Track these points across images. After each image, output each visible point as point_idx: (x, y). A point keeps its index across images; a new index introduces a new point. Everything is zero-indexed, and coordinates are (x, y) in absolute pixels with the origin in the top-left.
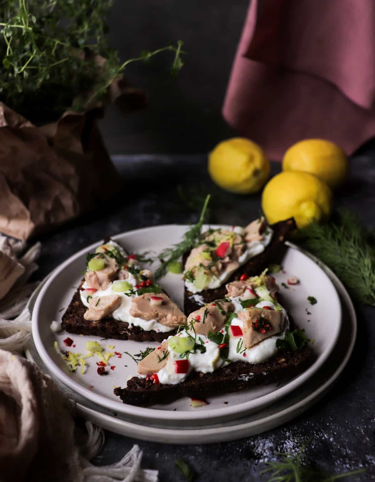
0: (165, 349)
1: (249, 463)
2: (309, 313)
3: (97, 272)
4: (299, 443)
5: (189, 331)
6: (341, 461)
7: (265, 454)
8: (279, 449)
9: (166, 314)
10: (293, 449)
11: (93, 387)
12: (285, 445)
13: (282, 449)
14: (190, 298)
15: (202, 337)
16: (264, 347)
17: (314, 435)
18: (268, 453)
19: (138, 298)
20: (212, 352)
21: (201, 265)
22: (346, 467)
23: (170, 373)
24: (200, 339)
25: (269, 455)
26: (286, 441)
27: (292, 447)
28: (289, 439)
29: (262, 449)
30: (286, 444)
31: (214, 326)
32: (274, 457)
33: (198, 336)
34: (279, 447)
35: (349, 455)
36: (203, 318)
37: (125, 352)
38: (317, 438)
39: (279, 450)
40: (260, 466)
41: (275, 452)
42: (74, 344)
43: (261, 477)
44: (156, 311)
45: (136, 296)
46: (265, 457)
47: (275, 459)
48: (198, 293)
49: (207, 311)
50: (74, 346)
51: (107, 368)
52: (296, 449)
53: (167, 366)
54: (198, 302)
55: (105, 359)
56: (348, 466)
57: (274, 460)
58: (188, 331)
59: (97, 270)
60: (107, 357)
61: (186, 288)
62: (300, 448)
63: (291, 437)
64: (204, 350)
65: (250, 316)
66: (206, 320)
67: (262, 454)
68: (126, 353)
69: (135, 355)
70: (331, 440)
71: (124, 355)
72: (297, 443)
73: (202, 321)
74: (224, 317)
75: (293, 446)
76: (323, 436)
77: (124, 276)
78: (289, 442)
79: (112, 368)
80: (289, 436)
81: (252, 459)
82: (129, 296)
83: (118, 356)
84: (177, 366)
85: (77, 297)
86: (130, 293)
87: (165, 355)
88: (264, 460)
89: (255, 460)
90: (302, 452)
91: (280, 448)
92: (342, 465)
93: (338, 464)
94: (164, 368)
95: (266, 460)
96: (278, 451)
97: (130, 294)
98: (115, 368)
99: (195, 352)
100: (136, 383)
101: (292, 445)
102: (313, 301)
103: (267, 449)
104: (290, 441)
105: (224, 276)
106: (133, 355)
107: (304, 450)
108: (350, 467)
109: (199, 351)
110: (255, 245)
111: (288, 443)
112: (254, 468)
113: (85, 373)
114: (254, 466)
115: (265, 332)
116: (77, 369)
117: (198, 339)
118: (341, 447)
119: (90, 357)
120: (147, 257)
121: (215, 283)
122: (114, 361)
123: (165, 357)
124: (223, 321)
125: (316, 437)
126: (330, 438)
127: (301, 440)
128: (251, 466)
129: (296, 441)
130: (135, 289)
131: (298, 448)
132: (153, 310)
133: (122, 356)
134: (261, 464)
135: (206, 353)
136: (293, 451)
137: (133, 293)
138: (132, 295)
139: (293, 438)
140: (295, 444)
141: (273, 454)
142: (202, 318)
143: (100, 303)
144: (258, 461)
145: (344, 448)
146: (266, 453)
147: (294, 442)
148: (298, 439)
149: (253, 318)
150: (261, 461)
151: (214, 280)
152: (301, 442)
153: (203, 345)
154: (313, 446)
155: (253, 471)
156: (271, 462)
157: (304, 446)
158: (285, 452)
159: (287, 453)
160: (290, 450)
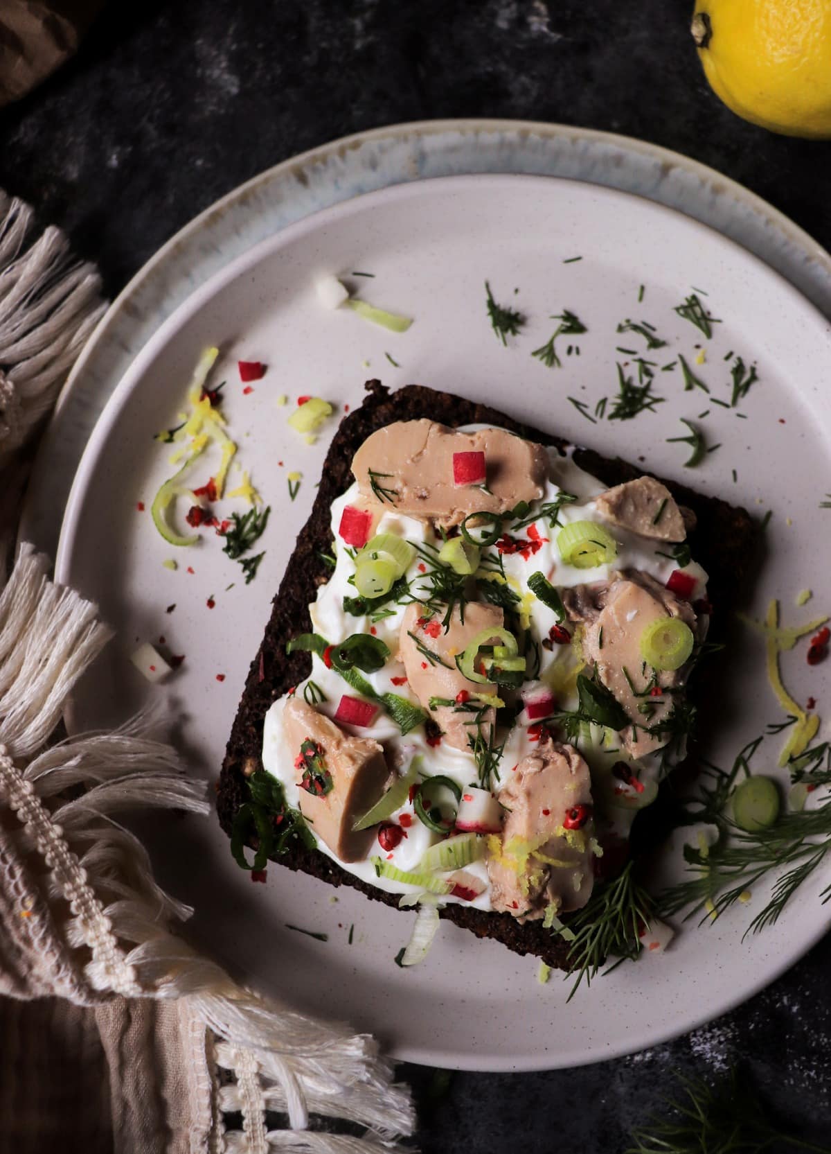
6: (801, 1063)
10: (710, 1031)
22: (809, 1075)
32: (666, 1050)
35: (823, 1047)
38: (764, 1005)
40: (633, 1069)
43: (632, 1094)
46: (647, 1048)
47: (667, 1054)
56: (812, 1074)
62: (724, 1028)
70: (795, 1009)
76: (780, 1000)
88: (644, 1056)
90: (727, 1039)
92: (801, 1071)
93: (794, 1068)
95: (648, 1055)
107: (730, 1035)
108: (815, 1077)
112: (621, 1074)
114: (622, 1070)
118: (809, 1030)
126: (793, 1005)
128: (615, 1070)
134: (637, 1064)
136: (708, 1035)
144: (631, 1059)
145: (818, 1032)
150: (637, 1058)
154: (753, 1025)
155: (618, 1081)
156: (657, 1062)
157: (732, 1025)
158: (691, 1037)
159: (694, 1039)
160: (701, 1033)
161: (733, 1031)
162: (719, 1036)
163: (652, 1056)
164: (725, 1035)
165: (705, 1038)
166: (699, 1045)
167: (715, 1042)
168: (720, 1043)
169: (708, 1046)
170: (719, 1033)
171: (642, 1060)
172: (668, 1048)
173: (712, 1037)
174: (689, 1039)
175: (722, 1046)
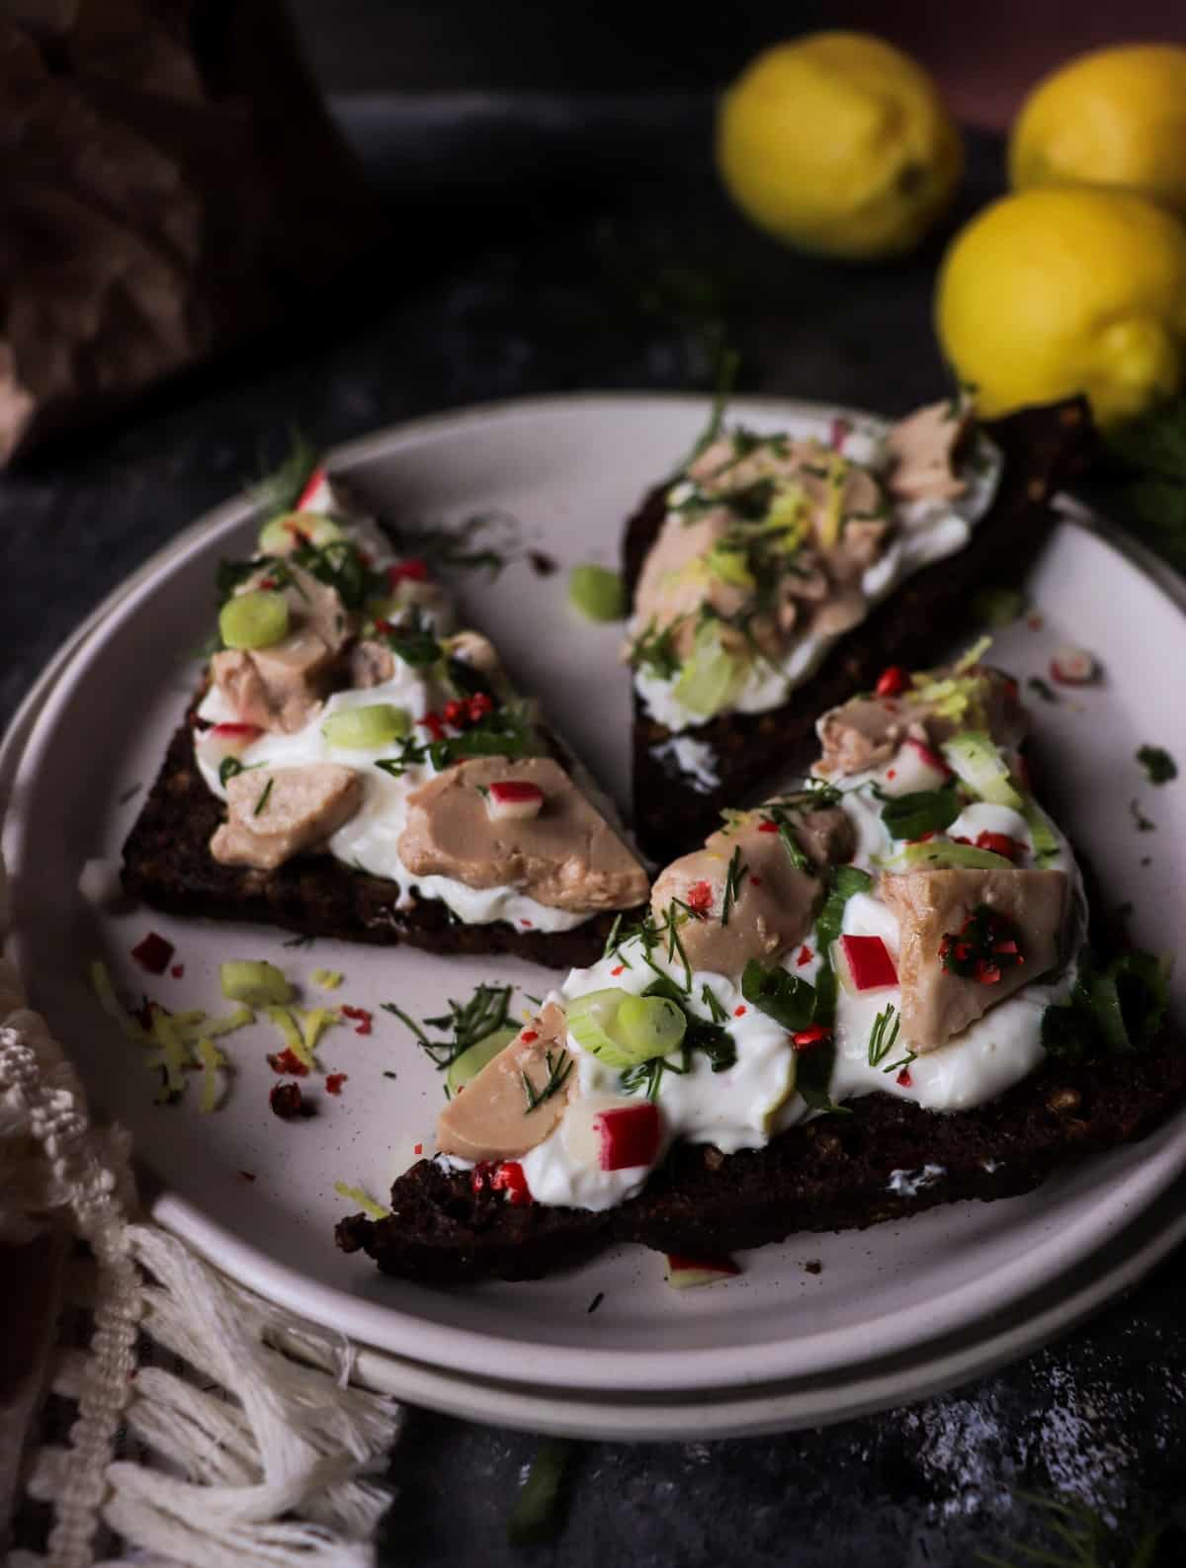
0: (552, 1042)
1: (900, 1516)
2: (1145, 826)
3: (259, 658)
4: (1106, 1420)
5: (660, 953)
7: (966, 1477)
8: (1024, 1451)
9: (557, 861)
10: (1082, 1452)
11: (250, 1177)
12: (1045, 1432)
13: (1033, 1449)
14: (659, 752)
15: (718, 983)
16: (993, 1047)
17: (1164, 1384)
18: (979, 1471)
19: (435, 782)
20: (762, 1066)
21: (709, 610)
23: (578, 1165)
24: (708, 996)
25: (982, 1477)
26: (1051, 1413)
27: (1073, 1442)
28: (1064, 1405)
29: (955, 1451)
30: (1050, 1425)
31: (769, 934)
32: (1004, 1491)
33: (700, 979)
34: (1021, 1440)
36: (723, 895)
37: (386, 1003)
38: (1174, 1400)
39: (1024, 1457)
40: (946, 1532)
41: (1009, 1466)
42: (175, 961)
44: (516, 851)
45: (429, 772)
46: (966, 1489)
47: (1007, 1499)
48: (692, 732)
49: (743, 862)
50: (178, 972)
51: (311, 1084)
52: (1092, 1450)
53: (564, 1132)
54: (694, 776)
55: (302, 1040)
57: (1002, 1504)
58: (655, 951)
59: (260, 648)
60: (309, 1027)
61: (640, 703)
62: (1109, 1446)
63: (1071, 1396)
64: (725, 1055)
65: (934, 901)
66: (737, 908)
67: (954, 1477)
68: (392, 1008)
69: (428, 1022)
71: (383, 1021)
72: (1095, 1423)
73: (717, 910)
74: (813, 888)
75: (1081, 1435)
77: (375, 668)
78: (1063, 1418)
79: (334, 1084)
80: (1062, 1388)
81: (912, 1501)
82: (395, 772)
83: (359, 1023)
84: (609, 1138)
85: (182, 753)
86: (402, 760)
87: (554, 1076)
88: (963, 1503)
89: (924, 1503)
90: (1119, 1468)
91: (1026, 1443)
94: (551, 1142)
95: (971, 1501)
96: (1018, 1460)
97: (398, 766)
98: (344, 1086)
99: (688, 1068)
100: (432, 1195)
101: (1075, 1432)
102: (1159, 765)
103: (974, 1449)
104: (1065, 1412)
105: (801, 660)
106: (417, 1020)
107: (1123, 1460)
109: (704, 1060)
110: (934, 518)
111: (1058, 1424)
112: (922, 1541)
113: (221, 1104)
114: (921, 1532)
115: (996, 978)
116: (187, 1083)
117: (697, 993)
119: (239, 1027)
120: (480, 541)
121: (766, 691)
122: (340, 1051)
123: (557, 1085)
124: (808, 908)
125: (1173, 1394)
127: (1111, 1406)
128: (909, 1533)
129: (1091, 1413)
130: (421, 737)
131: (1100, 1448)
132: (502, 844)
133: (373, 1023)
134: (951, 1520)
135: (737, 1072)
136: (1081, 1460)
137: (412, 755)
138: (409, 766)
139: (1080, 1398)
140: (1087, 1425)
141: (998, 1475)
142: (718, 897)
143: (274, 800)
144: (940, 1510)
146: (972, 1471)
147: (1083, 1416)
148: (1101, 1404)
149: (944, 913)
150: (951, 1508)
151: (763, 678)
152: (1113, 1416)
153: (721, 1024)
154: (1163, 1440)
155: (919, 1556)
156: (989, 1516)
157: (1123, 1439)
158: (1048, 1464)
159: (1056, 1468)
160: (1066, 1454)
161: (1126, 1450)
162: (1102, 1462)
163: (979, 1505)
164: (1114, 1460)
165: (1077, 1467)
166: (1068, 1480)
167: (1097, 1474)
168: (1106, 1473)
169: (1084, 1482)
170: (1100, 1455)
171: (962, 1512)
172: (1006, 1486)
173: (1090, 1464)
174: (1046, 1469)
175: (1112, 1482)
